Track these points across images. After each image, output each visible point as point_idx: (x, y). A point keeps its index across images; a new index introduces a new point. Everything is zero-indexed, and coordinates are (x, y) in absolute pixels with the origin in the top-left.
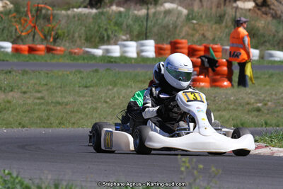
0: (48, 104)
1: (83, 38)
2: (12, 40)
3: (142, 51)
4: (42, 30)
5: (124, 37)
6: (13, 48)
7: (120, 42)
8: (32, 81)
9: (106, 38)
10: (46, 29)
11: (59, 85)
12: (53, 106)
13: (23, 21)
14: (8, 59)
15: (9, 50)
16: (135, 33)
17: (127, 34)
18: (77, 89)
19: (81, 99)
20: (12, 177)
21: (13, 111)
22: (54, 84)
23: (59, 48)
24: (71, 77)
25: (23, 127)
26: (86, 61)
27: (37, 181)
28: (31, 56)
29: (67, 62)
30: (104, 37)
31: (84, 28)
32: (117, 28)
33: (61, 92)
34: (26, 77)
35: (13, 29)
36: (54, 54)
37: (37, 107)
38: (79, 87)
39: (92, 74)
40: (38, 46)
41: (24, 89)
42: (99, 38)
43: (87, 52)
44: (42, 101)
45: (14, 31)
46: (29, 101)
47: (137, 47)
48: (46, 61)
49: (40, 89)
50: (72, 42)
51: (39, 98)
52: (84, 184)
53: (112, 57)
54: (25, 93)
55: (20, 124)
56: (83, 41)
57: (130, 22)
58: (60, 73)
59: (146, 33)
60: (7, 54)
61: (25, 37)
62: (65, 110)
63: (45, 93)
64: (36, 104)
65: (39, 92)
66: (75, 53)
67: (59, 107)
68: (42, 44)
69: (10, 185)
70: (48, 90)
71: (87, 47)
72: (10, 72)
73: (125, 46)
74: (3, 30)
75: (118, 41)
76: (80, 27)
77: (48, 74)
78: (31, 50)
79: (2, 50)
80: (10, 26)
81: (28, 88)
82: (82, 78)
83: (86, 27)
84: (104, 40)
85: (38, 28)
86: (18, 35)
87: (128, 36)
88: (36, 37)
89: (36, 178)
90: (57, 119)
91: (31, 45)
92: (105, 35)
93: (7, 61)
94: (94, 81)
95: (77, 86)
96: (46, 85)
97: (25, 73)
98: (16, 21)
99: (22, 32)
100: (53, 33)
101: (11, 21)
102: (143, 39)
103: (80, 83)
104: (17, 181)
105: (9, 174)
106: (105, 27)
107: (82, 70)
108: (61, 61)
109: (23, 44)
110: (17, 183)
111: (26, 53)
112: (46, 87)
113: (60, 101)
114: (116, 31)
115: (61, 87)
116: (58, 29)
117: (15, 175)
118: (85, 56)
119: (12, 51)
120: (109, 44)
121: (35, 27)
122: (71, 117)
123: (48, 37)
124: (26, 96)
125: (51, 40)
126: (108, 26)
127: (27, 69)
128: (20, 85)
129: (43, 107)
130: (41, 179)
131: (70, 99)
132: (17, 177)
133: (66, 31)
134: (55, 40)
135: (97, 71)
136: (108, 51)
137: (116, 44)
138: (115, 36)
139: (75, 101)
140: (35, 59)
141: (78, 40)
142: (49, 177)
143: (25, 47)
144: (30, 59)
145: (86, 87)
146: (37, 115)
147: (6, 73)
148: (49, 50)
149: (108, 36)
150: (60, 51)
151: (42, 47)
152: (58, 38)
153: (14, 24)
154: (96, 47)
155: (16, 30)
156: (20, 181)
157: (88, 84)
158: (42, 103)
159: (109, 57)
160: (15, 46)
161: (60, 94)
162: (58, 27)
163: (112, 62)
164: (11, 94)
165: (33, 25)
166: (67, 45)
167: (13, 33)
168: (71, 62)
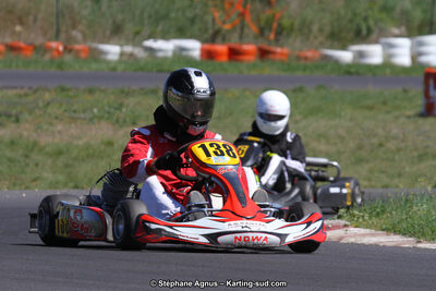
2: (206, 36)
3: (420, 54)
5: (396, 31)
6: (202, 50)
7: (384, 40)
10: (264, 17)
13: (227, 6)
15: (196, 54)
16: (416, 23)
17: (402, 24)
23: (279, 50)
30: (360, 31)
32: (384, 16)
35: (209, 18)
43: (327, 56)
45: (210, 21)
47: (412, 48)
59: (432, 24)
61: (228, 31)
66: (306, 58)
71: (332, 48)
73: (392, 46)
74: (193, 21)
78: (234, 54)
79: (185, 52)
80: (205, 13)
84: (362, 35)
85: (249, 17)
86: (216, 27)
87: (403, 29)
88: (246, 31)
91: (233, 45)
92: (364, 27)
98: (215, 6)
99: (224, 22)
100: (275, 25)
101: (206, 5)
106: (364, 14)
111: (224, 59)
114: (381, 20)
116: (282, 18)
119: (202, 55)
121: (243, 14)
123: (267, 33)
125: (272, 36)
126: (370, 12)
133: (297, 21)
136: (361, 55)
138: (380, 28)
143: (221, 48)
148: (263, 53)
149: (369, 30)
150: (282, 54)
152: (281, 33)
153: (211, 9)
154: (344, 48)
155: (214, 20)
160: (207, 46)
165: (240, 10)
166: (298, 44)
167: (210, 25)
168: (283, 74)
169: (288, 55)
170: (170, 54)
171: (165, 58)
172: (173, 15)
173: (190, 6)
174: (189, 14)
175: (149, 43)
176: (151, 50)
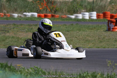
1: (67, 11)
2: (38, 12)
3: (91, 16)
5: (84, 11)
6: (38, 15)
7: (82, 13)
9: (76, 11)
10: (51, 7)
13: (42, 4)
14: (36, 20)
15: (36, 16)
16: (88, 9)
17: (85, 9)
18: (64, 32)
20: (38, 68)
23: (57, 15)
24: (62, 27)
26: (68, 21)
27: (48, 70)
29: (60, 21)
30: (75, 11)
31: (67, 7)
32: (81, 7)
36: (55, 18)
38: (65, 31)
39: (70, 26)
40: (48, 15)
42: (73, 11)
43: (68, 17)
45: (38, 8)
47: (89, 15)
50: (62, 12)
52: (67, 71)
53: (79, 19)
57: (86, 4)
58: (57, 26)
59: (93, 9)
60: (35, 18)
66: (63, 17)
68: (50, 14)
69: (37, 72)
71: (68, 15)
72: (37, 25)
73: (84, 14)
74: (34, 8)
75: (81, 12)
76: (65, 7)
78: (45, 16)
79: (34, 16)
82: (66, 28)
83: (68, 7)
84: (75, 12)
85: (48, 7)
87: (85, 10)
88: (47, 10)
91: (45, 14)
92: (76, 10)
93: (35, 20)
94: (71, 29)
95: (64, 31)
98: (39, 4)
100: (54, 9)
101: (37, 4)
102: (91, 12)
104: (40, 70)
105: (37, 68)
106: (76, 6)
107: (66, 24)
108: (58, 20)
110: (40, 71)
111: (43, 17)
114: (80, 8)
116: (56, 7)
117: (39, 68)
118: (68, 18)
119: (38, 16)
120: (78, 14)
121: (47, 6)
123: (52, 11)
126: (77, 6)
130: (50, 69)
132: (40, 68)
133: (60, 8)
134: (55, 12)
135: (72, 25)
136: (77, 16)
138: (80, 10)
142: (53, 68)
143: (43, 15)
145: (68, 31)
147: (35, 25)
148: (53, 16)
149: (77, 10)
150: (57, 16)
152: (56, 11)
153: (38, 5)
154: (72, 15)
155: (39, 8)
157: (69, 30)
159: (77, 19)
160: (39, 14)
162: (56, 6)
163: (79, 21)
166: (60, 14)
169: (59, 17)
170: (30, 16)
171: (29, 17)
172: (29, 6)
173: (33, 4)
174: (33, 6)
175: (25, 13)
176: (25, 15)
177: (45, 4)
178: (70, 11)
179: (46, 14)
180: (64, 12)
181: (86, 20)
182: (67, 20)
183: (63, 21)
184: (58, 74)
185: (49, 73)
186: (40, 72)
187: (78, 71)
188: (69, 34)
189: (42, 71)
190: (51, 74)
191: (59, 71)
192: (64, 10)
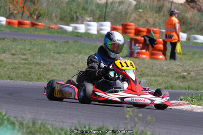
0: (30, 64)
1: (59, 17)
2: (7, 16)
3: (101, 30)
4: (29, 10)
5: (88, 19)
6: (6, 21)
7: (85, 22)
8: (20, 47)
9: (75, 18)
10: (32, 9)
11: (39, 51)
12: (34, 66)
13: (15, 3)
14: (3, 29)
15: (4, 23)
16: (97, 16)
17: (91, 16)
18: (52, 54)
19: (55, 62)
20: (1, 115)
21: (4, 67)
22: (35, 49)
23: (40, 24)
24: (48, 45)
25: (11, 79)
26: (60, 35)
27: (19, 119)
28: (20, 28)
29: (46, 34)
30: (73, 18)
31: (59, 10)
32: (83, 12)
33: (41, 56)
34: (15, 43)
35: (8, 8)
36: (37, 28)
37: (22, 66)
38: (54, 53)
39: (63, 44)
40: (26, 22)
41: (13, 52)
42: (71, 18)
43: (61, 28)
44: (26, 61)
45: (8, 9)
46: (16, 61)
47: (97, 27)
48: (30, 32)
49: (25, 53)
50: (51, 20)
51: (24, 60)
52: (54, 123)
53: (79, 33)
54: (14, 55)
55: (9, 77)
56: (58, 20)
57: (94, 8)
58: (41, 42)
59: (105, 17)
60: (2, 25)
61: (16, 14)
62: (42, 69)
63: (28, 56)
64: (21, 63)
65: (24, 55)
66: (52, 28)
67: (38, 67)
68: (28, 20)
70: (31, 53)
71: (61, 25)
72: (4, 39)
73: (89, 25)
75: (84, 21)
76: (56, 10)
77: (31, 42)
78: (20, 24)
80: (5, 5)
81: (16, 51)
82: (56, 47)
83: (61, 10)
84: (73, 20)
85: (26, 8)
86: (11, 12)
87: (91, 18)
88: (24, 14)
89: (19, 117)
90: (37, 75)
91: (20, 20)
92: (75, 16)
93: (2, 31)
94: (65, 49)
95: (52, 52)
96: (30, 50)
97: (15, 40)
98: (10, 3)
99: (14, 10)
100: (37, 12)
101: (6, 2)
102: (102, 21)
103: (54, 50)
104: (5, 118)
106: (75, 10)
107: (57, 41)
108: (42, 33)
109: (14, 19)
110: (5, 120)
111: (16, 26)
112: (29, 52)
113: (40, 62)
114: (82, 14)
115: (40, 52)
116: (41, 10)
117: (4, 114)
118: (60, 30)
119: (6, 24)
120: (77, 23)
121: (24, 7)
122: (47, 74)
123: (33, 15)
124: (14, 57)
125: (35, 17)
126: (77, 10)
127: (16, 37)
128: (10, 49)
129: (27, 66)
130: (22, 117)
131: (46, 61)
132: (5, 115)
133: (46, 11)
134: (38, 17)
135: (67, 42)
136: (76, 28)
137: (82, 23)
138: (82, 17)
139: (50, 63)
140: (22, 30)
141: (55, 19)
142: (29, 116)
143: (16, 22)
144: (19, 30)
145: (59, 53)
146: (21, 71)
148: (33, 25)
149: (77, 17)
150: (41, 26)
151: (28, 22)
152: (40, 16)
153: (8, 4)
154: (68, 25)
155: (10, 8)
156: (7, 118)
157: (61, 51)
158: (26, 63)
159: (77, 32)
160: (9, 20)
161: (39, 57)
162: (40, 8)
163: (78, 36)
164: (4, 55)
165: (22, 5)
166: (47, 22)
167: (8, 11)
168: (49, 34)
169: (44, 26)
177: (21, 3)
178: (64, 17)
179: (22, 21)
180: (53, 19)
181: (92, 35)
182: (58, 34)
183: (51, 34)
184: (37, 126)
185: (21, 124)
186: (6, 122)
187: (72, 123)
188: (61, 57)
189: (8, 120)
190: (24, 125)
191: (40, 122)
192: (54, 15)
